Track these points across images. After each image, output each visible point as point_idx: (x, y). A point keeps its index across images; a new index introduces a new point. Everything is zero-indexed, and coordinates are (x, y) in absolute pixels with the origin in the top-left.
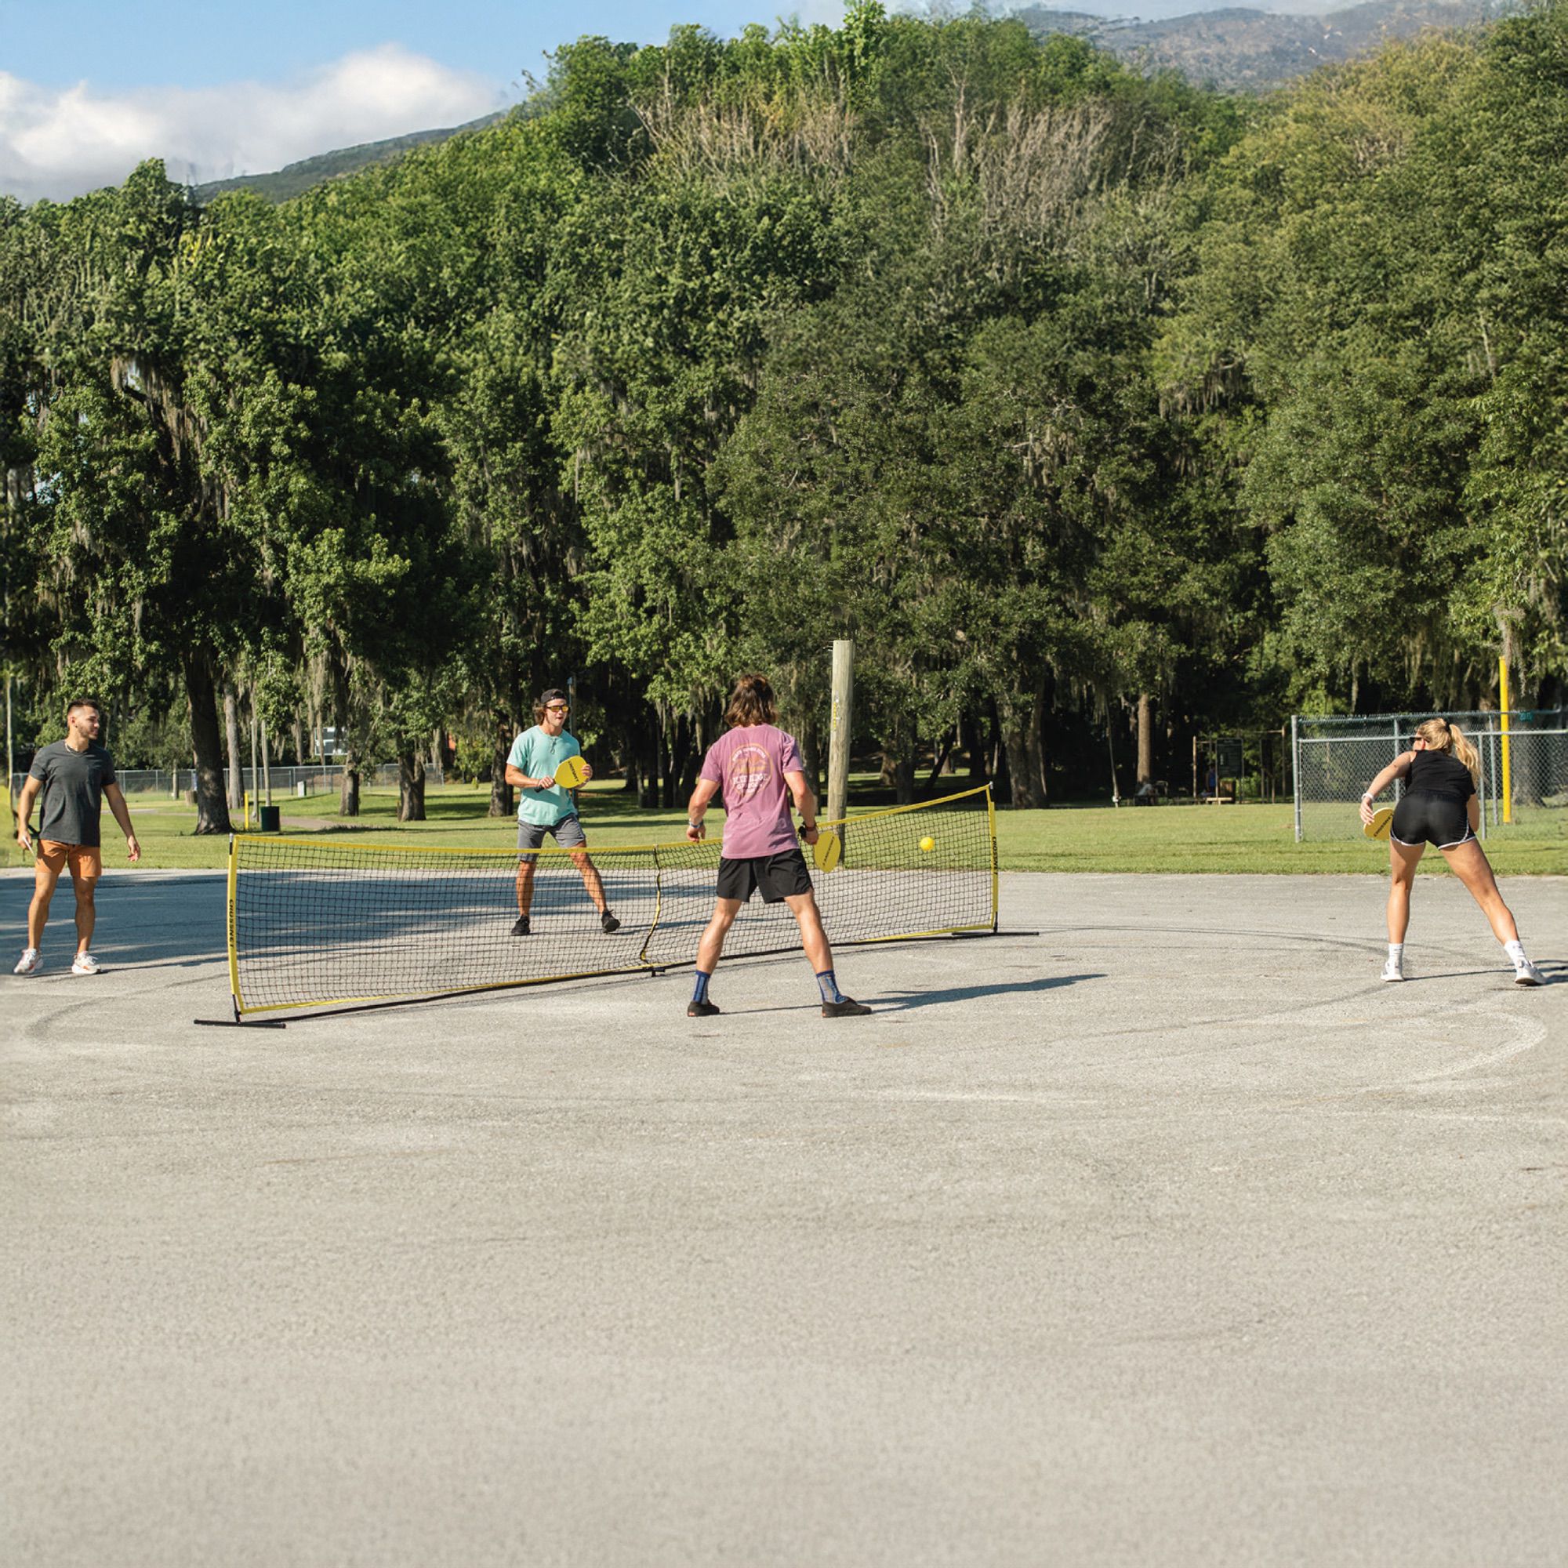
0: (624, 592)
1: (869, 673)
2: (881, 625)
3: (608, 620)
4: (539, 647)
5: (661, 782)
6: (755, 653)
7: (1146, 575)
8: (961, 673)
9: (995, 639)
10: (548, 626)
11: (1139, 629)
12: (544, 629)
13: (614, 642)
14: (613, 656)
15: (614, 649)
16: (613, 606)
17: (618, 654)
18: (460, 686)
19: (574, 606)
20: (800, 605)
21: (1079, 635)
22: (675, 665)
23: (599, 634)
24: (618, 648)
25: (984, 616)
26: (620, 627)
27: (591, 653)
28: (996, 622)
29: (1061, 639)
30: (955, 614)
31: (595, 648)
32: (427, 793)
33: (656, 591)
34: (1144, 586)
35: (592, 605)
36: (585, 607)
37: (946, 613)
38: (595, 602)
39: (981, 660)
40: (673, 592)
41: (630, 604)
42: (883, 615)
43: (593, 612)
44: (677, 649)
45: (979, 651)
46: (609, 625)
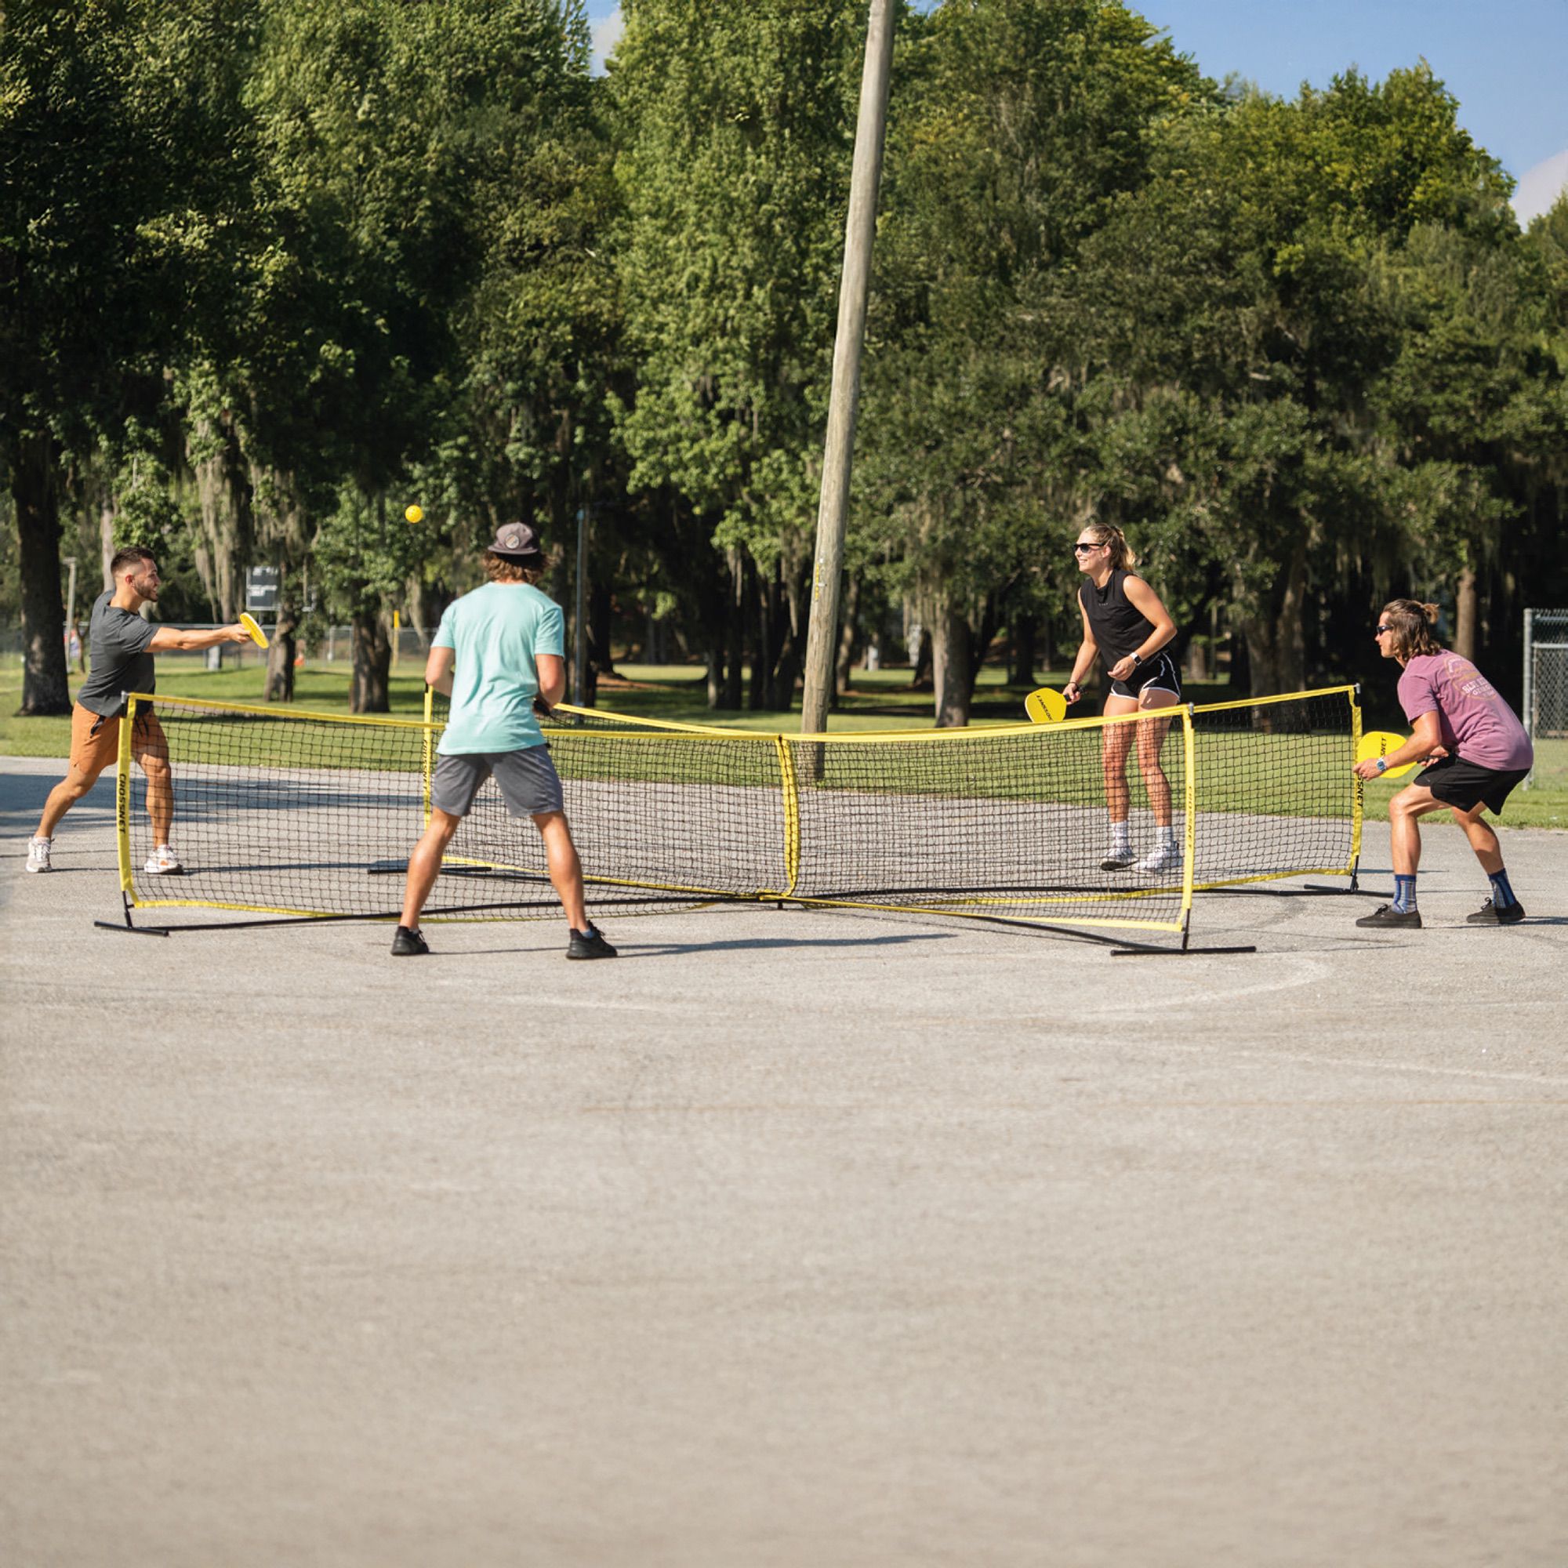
0: (688, 386)
1: (1033, 522)
2: (1055, 451)
3: (662, 427)
4: (565, 462)
5: (746, 673)
6: (870, 485)
7: (1456, 392)
8: (1169, 529)
9: (1223, 479)
10: (579, 431)
11: (1441, 477)
12: (573, 436)
13: (670, 459)
14: (666, 482)
15: (668, 470)
16: (672, 406)
17: (674, 477)
18: (446, 515)
19: (612, 401)
20: (934, 416)
21: (1349, 481)
22: (758, 498)
23: (650, 445)
24: (676, 468)
25: (1207, 445)
26: (679, 438)
27: (635, 474)
28: (1224, 454)
29: (1322, 485)
30: (1164, 439)
31: (641, 467)
32: (393, 673)
33: (736, 386)
34: (1453, 410)
35: (639, 402)
36: (630, 406)
37: (1150, 437)
38: (643, 398)
39: (1200, 510)
40: (761, 388)
41: (696, 404)
42: (1057, 437)
43: (639, 414)
44: (762, 474)
45: (1198, 497)
46: (663, 434)
